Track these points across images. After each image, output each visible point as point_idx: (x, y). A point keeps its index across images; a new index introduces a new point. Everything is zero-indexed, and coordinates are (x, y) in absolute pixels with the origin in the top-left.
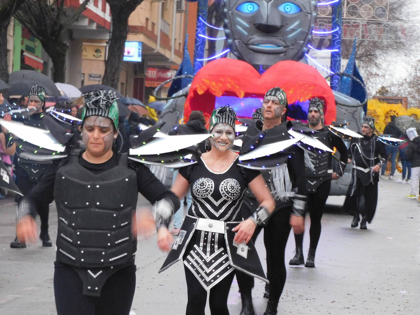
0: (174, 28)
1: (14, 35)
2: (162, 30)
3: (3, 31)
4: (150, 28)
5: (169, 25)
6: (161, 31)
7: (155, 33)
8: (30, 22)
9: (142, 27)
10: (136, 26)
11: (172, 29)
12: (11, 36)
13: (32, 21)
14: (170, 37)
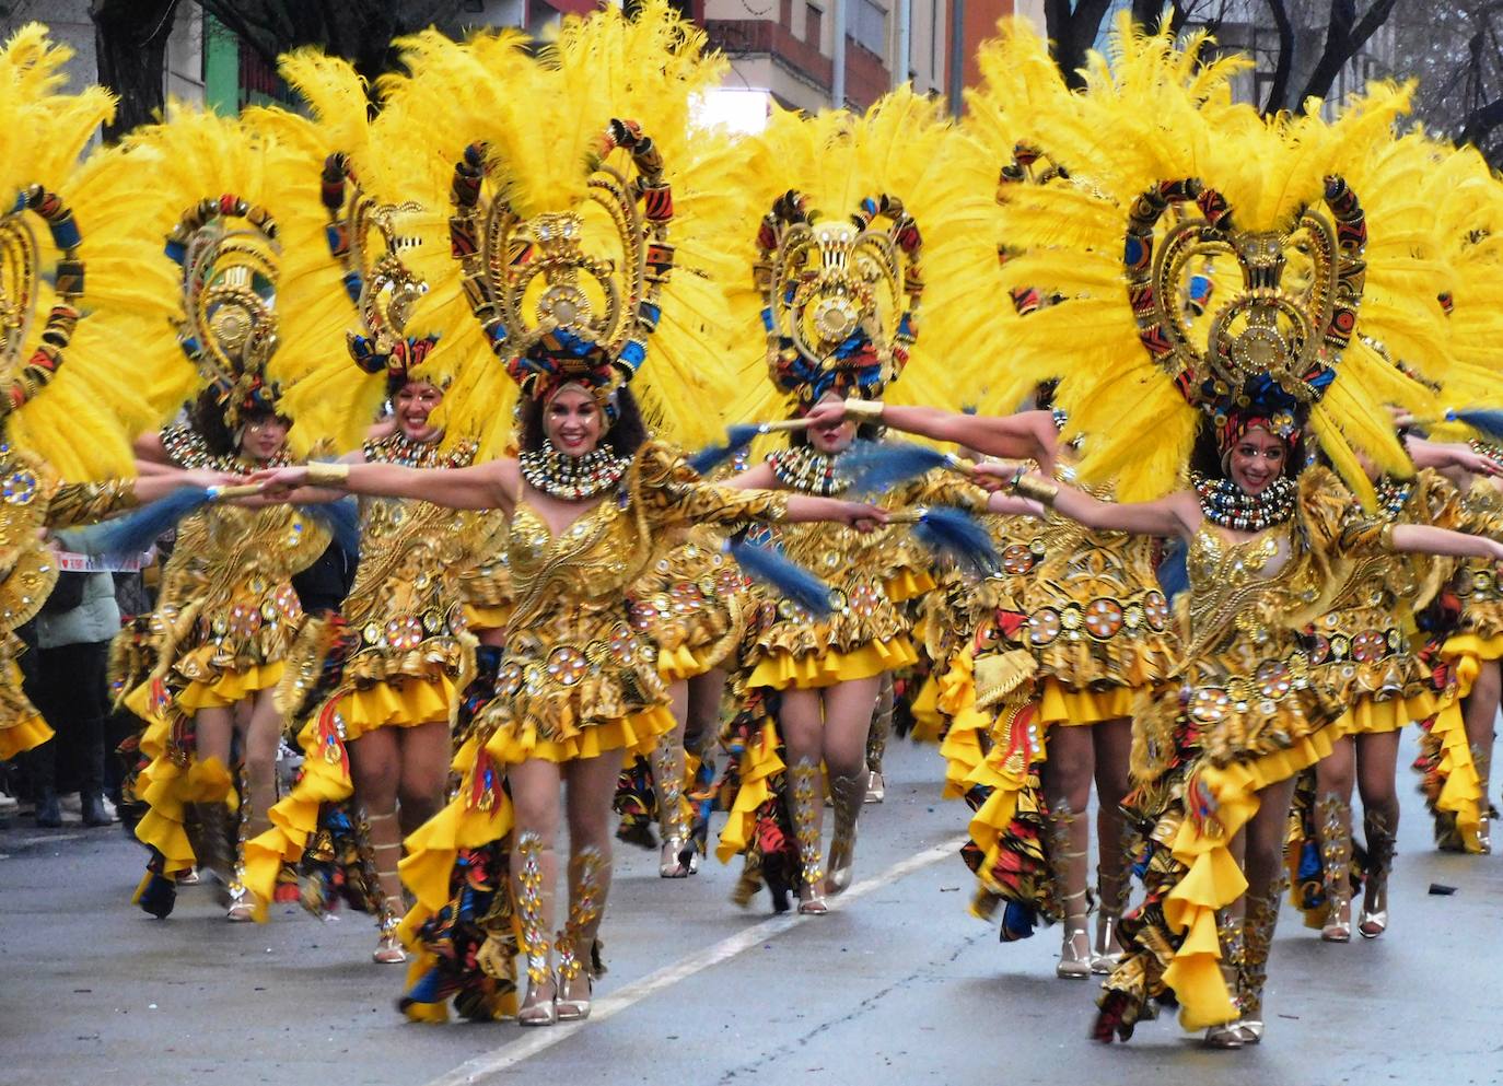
0: (905, 26)
1: (203, 79)
2: (854, 35)
3: (145, 62)
4: (798, 30)
5: (885, 12)
6: (849, 38)
7: (824, 50)
8: (264, 18)
9: (764, 26)
10: (738, 23)
11: (898, 32)
12: (195, 83)
13: (272, 16)
14: (890, 67)
